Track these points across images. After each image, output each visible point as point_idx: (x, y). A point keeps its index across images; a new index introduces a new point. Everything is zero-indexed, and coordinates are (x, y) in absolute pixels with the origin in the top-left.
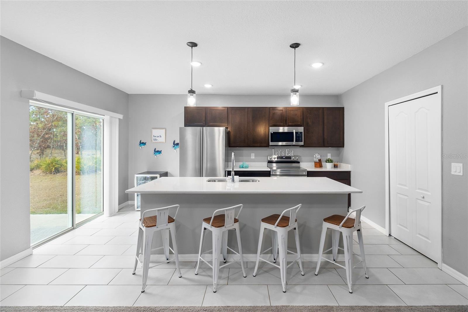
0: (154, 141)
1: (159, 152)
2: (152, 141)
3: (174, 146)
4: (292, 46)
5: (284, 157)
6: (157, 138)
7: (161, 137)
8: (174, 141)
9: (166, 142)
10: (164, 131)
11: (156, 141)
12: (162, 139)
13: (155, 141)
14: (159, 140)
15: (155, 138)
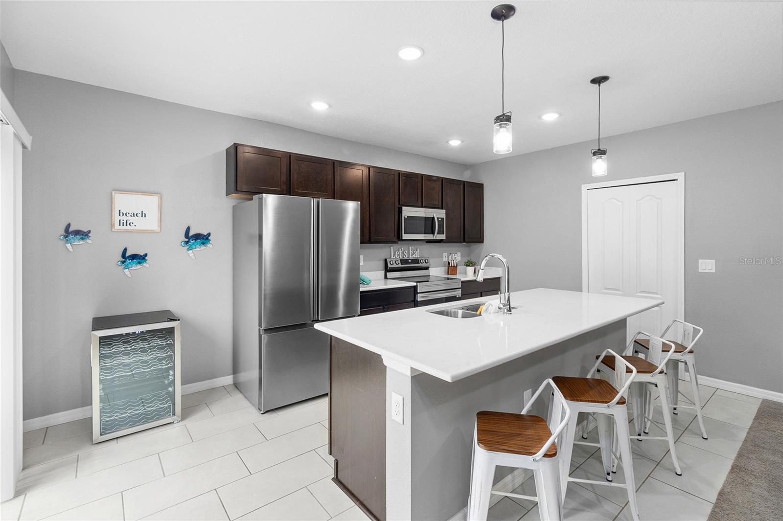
0: (121, 227)
1: (139, 258)
2: (112, 225)
3: (187, 243)
4: (594, 81)
5: (410, 260)
6: (131, 219)
7: (143, 215)
8: (188, 229)
9: (161, 231)
10: (155, 199)
11: (128, 227)
12: (151, 223)
13: (125, 227)
14: (139, 224)
15: (125, 218)
